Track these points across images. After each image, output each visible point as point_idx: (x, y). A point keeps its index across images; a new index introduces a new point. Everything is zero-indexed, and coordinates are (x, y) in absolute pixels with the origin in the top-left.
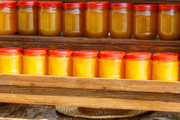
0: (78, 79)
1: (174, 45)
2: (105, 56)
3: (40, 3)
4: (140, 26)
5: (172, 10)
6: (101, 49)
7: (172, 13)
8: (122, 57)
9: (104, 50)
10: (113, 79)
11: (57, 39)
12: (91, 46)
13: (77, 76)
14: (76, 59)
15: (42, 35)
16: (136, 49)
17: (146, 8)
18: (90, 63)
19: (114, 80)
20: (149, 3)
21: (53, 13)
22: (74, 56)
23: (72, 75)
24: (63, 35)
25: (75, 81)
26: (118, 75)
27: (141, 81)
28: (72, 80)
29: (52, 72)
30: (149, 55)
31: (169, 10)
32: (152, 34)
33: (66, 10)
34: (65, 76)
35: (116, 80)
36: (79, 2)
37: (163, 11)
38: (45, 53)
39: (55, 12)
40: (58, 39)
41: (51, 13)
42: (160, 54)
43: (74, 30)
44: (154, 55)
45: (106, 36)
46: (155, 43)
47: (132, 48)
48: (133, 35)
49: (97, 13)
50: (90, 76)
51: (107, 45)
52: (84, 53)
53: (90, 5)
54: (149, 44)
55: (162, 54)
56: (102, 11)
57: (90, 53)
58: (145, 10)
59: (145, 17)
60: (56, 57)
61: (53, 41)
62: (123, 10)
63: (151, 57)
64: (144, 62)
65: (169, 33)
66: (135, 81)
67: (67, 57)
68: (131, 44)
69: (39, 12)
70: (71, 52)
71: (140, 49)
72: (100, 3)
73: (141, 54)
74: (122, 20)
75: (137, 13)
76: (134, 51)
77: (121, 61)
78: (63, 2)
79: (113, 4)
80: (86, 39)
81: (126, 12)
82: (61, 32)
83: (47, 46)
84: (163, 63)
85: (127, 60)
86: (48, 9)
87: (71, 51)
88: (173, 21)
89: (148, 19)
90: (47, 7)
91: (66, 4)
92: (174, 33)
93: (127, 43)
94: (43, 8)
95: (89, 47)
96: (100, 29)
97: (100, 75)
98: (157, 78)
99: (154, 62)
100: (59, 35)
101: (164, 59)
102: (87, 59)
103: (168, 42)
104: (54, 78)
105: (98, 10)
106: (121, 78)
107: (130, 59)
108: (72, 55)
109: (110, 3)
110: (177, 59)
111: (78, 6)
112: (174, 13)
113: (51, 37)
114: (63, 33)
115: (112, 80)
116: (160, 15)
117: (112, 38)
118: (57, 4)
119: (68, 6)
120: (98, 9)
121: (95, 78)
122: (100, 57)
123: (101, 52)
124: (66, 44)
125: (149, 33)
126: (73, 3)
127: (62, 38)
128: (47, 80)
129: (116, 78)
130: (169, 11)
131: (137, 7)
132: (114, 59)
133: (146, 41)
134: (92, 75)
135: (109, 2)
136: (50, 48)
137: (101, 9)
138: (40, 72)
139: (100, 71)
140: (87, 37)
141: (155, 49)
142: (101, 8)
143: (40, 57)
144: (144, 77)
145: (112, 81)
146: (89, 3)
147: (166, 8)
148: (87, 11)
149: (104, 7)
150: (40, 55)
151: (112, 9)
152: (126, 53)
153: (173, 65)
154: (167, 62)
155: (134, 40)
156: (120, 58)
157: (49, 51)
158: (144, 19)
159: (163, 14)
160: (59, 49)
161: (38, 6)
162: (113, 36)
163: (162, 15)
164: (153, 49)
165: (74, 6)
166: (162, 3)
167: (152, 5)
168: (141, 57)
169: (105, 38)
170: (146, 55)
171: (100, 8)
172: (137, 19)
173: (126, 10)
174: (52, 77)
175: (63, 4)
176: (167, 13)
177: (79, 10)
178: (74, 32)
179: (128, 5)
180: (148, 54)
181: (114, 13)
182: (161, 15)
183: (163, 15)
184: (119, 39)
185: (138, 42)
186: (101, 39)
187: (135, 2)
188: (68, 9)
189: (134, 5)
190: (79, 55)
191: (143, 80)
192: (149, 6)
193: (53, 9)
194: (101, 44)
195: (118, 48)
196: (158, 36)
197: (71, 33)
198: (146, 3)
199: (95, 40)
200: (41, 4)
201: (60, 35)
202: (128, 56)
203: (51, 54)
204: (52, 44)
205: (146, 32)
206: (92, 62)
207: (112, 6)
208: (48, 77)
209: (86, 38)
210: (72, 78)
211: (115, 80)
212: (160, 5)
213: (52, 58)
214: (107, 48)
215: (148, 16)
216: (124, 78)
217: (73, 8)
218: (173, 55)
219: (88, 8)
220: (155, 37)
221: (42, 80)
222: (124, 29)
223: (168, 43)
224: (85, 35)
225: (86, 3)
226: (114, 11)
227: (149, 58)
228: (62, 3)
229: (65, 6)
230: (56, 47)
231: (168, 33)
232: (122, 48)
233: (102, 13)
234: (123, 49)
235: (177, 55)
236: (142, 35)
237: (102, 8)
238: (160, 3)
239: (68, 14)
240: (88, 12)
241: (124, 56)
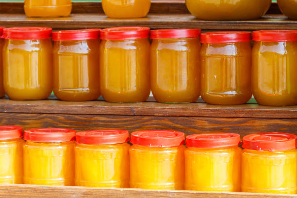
0: (84, 191)
1: (286, 115)
2: (143, 142)
3: (6, 31)
4: (215, 76)
5: (283, 43)
6: (134, 126)
7: (281, 48)
8: (179, 144)
9: (140, 128)
10: (159, 191)
11: (42, 106)
12: (114, 120)
13: (84, 186)
14: (81, 149)
15: (10, 99)
16: (207, 125)
17: (228, 39)
18: (111, 156)
19: (161, 192)
20: (233, 28)
21: (32, 51)
22: (77, 143)
23: (73, 183)
24: (56, 98)
25: (80, 195)
26: (169, 181)
27: (219, 194)
28: (74, 194)
29: (31, 175)
30: (235, 139)
31: (276, 43)
32: (240, 93)
33: (61, 46)
34: (59, 184)
35: (167, 192)
36: (87, 28)
37: (264, 46)
38: (18, 137)
39: (37, 49)
40: (44, 106)
41: (28, 52)
42: (259, 135)
43: (78, 88)
44: (246, 138)
45: (145, 99)
46: (248, 112)
47: (199, 124)
48: (200, 97)
49: (125, 50)
50: (111, 183)
51: (146, 118)
52: (99, 136)
53: (111, 33)
54: (234, 115)
55: (263, 136)
56: (135, 48)
57: (111, 137)
58: (226, 44)
59: (225, 59)
60: (40, 146)
61: (33, 110)
62: (179, 43)
63: (240, 143)
64: (224, 154)
65: (276, 92)
66: (207, 194)
67: (62, 143)
68: (197, 115)
69: (4, 50)
70: (71, 134)
71: (216, 126)
72: (131, 30)
73: (217, 137)
74: (176, 65)
75: (209, 51)
76: (203, 130)
77: (175, 151)
78: (53, 29)
79: (158, 30)
80: (101, 107)
81: (184, 49)
82: (51, 92)
83: (20, 121)
84: (264, 156)
85: (190, 150)
86: (24, 43)
87: (72, 131)
88: (284, 66)
89: (233, 64)
90: (22, 41)
91: (60, 32)
92: (286, 91)
93: (187, 113)
94: (12, 43)
95: (109, 121)
96: (132, 85)
97: (133, 182)
98: (253, 188)
99: (245, 153)
100: (46, 98)
101: (266, 148)
102: (104, 148)
103: (274, 109)
104: (35, 190)
105: (128, 45)
106: (177, 188)
107: (195, 148)
108: (74, 139)
109: (151, 29)
110: (295, 148)
111: (86, 37)
112: (287, 48)
113: (29, 102)
114: (55, 94)
115: (157, 192)
116: (258, 55)
117: (157, 102)
118: (42, 32)
119: (64, 36)
120: (127, 43)
121: (122, 189)
122: (131, 145)
123: (133, 134)
124: (61, 117)
125: (234, 93)
126: (73, 31)
127: (54, 103)
128: (22, 195)
129: (167, 188)
130: (275, 46)
131: (207, 36)
132: (160, 149)
133: (228, 108)
134: (115, 182)
135: (149, 28)
136: (27, 126)
137: (134, 42)
138: (7, 177)
139: (133, 173)
140: (105, 100)
141: (246, 126)
142: (133, 40)
143: (6, 146)
144: (224, 186)
145: (158, 195)
146: (109, 30)
147: (269, 38)
148: (104, 47)
149: (140, 38)
150: (7, 141)
151: (157, 43)
152: (187, 134)
153: (286, 160)
154: (273, 153)
155: (202, 106)
156: (174, 145)
157: (25, 132)
158: (223, 61)
159: (263, 52)
160: (46, 127)
161: (2, 37)
162: (158, 100)
163: (261, 53)
164: (243, 124)
165: (76, 37)
166: (261, 28)
167: (243, 32)
168: (218, 144)
169: (141, 103)
170: (229, 138)
171: (132, 41)
172: (208, 62)
173: (185, 43)
174: (31, 188)
175: (54, 32)
176: (272, 49)
177: (88, 45)
178: (78, 91)
179: (189, 33)
180: (232, 136)
181: (161, 51)
182: (260, 54)
183: (264, 54)
184: (172, 105)
185: (211, 110)
186: (133, 106)
187: (205, 28)
188: (64, 44)
189: (202, 34)
190: (88, 141)
191: (224, 192)
192: (233, 36)
193: (32, 43)
194: (134, 115)
195: (170, 123)
196: (253, 97)
197: (72, 92)
198: (228, 28)
199: (119, 108)
200: (9, 34)
201: (49, 98)
202: (190, 140)
203: (28, 138)
204: (32, 117)
205: (229, 91)
206: (114, 154)
207: (155, 35)
208: (22, 188)
209: (103, 103)
210: (73, 189)
211: (164, 192)
212: (257, 32)
213: (32, 147)
214: (147, 125)
215: (232, 57)
216: (184, 188)
217: (74, 41)
218: (286, 139)
219: (106, 41)
220: (248, 101)
221: (12, 194)
222: (183, 84)
223: (275, 112)
224: (101, 96)
225: (101, 30)
226: (159, 47)
227: (234, 145)
228: (51, 31)
229: (59, 37)
230: (40, 123)
231: (274, 90)
232: (177, 124)
233: (134, 50)
234: (182, 127)
235: (293, 138)
236: (219, 95)
237: (136, 40)
238: (256, 28)
239: (65, 54)
240: (106, 49)
241: (181, 141)
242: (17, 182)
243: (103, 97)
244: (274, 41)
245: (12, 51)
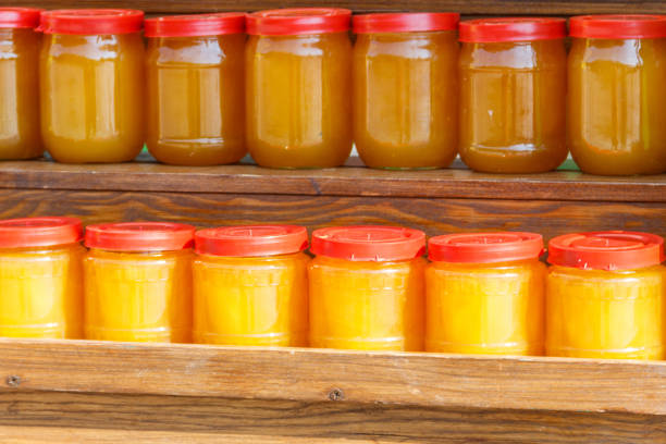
0: (213, 354)
1: (641, 195)
2: (338, 251)
3: (47, 17)
4: (491, 113)
5: (633, 42)
6: (320, 217)
7: (630, 53)
8: (413, 256)
9: (330, 222)
10: (371, 353)
11: (124, 175)
12: (277, 204)
13: (212, 343)
14: (206, 265)
15: (56, 160)
16: (473, 215)
17: (517, 34)
18: (271, 281)
19: (376, 357)
20: (528, 11)
21: (102, 60)
22: (198, 252)
23: (189, 337)
24: (153, 159)
25: (202, 363)
26: (392, 333)
27: (499, 360)
28: (191, 360)
29: (100, 321)
30: (530, 246)
31: (619, 42)
32: (543, 148)
33: (163, 50)
34: (160, 339)
35: (388, 357)
36: (219, 12)
37: (593, 48)
38: (72, 240)
39: (112, 55)
40: (126, 175)
41: (93, 63)
42: (583, 237)
43: (199, 137)
44: (555, 243)
45: (340, 161)
46: (560, 188)
47: (457, 213)
48: (458, 156)
49: (299, 58)
50: (269, 338)
51: (343, 201)
52: (245, 237)
53: (269, 22)
54: (530, 195)
55: (592, 239)
56: (319, 52)
57: (270, 239)
58: (512, 45)
59: (510, 75)
60: (119, 258)
61: (104, 183)
62: (414, 42)
63: (542, 253)
64: (508, 275)
65: (619, 145)
66: (472, 360)
67: (167, 254)
68: (451, 194)
69: (42, 56)
70: (186, 235)
71: (492, 218)
72: (310, 15)
73: (494, 240)
74: (408, 88)
75: (478, 58)
76: (463, 225)
77: (406, 270)
78: (148, 13)
79: (369, 16)
80: (249, 177)
81: (425, 54)
82: (142, 147)
83: (77, 207)
84: (594, 279)
85: (436, 267)
86: (83, 42)
87: (187, 228)
88: (636, 91)
89: (528, 85)
90: (80, 37)
91: (161, 19)
92: (641, 143)
93: (431, 190)
94: (58, 42)
95: (263, 209)
96: (314, 131)
97: (315, 336)
98: (569, 348)
99: (553, 274)
100: (131, 159)
101: (599, 263)
102: (255, 263)
103: (616, 182)
104: (109, 352)
105: (305, 45)
106: (408, 349)
107: (448, 264)
108: (191, 244)
109: (354, 13)
110: (659, 263)
111: (216, 30)
112: (642, 53)
113: (95, 166)
114: (150, 151)
115: (367, 356)
116: (580, 65)
117: (367, 167)
118: (122, 19)
119: (168, 28)
120: (304, 41)
121: (293, 350)
122: (313, 256)
123: (316, 235)
124: (163, 200)
125: (530, 147)
126: (187, 18)
127: (147, 170)
128: (81, 361)
129: (388, 349)
130: (617, 48)
131: (473, 28)
132: (375, 265)
133: (517, 180)
134: (277, 334)
135: (349, 12)
136: (91, 218)
137: (317, 40)
138: (50, 325)
139: (317, 318)
140: (257, 164)
141: (556, 217)
142: (315, 36)
143: (48, 259)
144: (509, 345)
145: (369, 362)
146: (265, 14)
147: (604, 31)
148: (254, 52)
149: (331, 31)
150: (50, 248)
151: (367, 42)
152: (430, 234)
153: (640, 289)
154: (614, 275)
155: (463, 176)
156: (400, 258)
157: (87, 231)
158: (508, 80)
159: (591, 61)
160: (132, 221)
161: (39, 29)
162: (369, 162)
163: (587, 64)
164: (550, 214)
165: (195, 30)
166: (587, 10)
167: (542, 20)
168: (495, 256)
169: (333, 170)
170: (520, 242)
171: (313, 37)
172: (475, 80)
173: (425, 43)
174: (100, 348)
175: (149, 19)
176: (611, 55)
177: (221, 45)
178: (200, 144)
179: (435, 21)
180: (525, 239)
181: (376, 60)
182: (584, 66)
183: (593, 66)
184: (398, 174)
185: (482, 185)
186: (316, 176)
187: (468, 10)
188: (173, 44)
189: (462, 23)
190: (221, 249)
191: (508, 357)
192: (527, 27)
193: (102, 43)
194: (318, 195)
195: (394, 212)
196: (570, 157)
197: (187, 147)
198: (516, 10)
199: (288, 179)
200: (52, 23)
201: (138, 159)
202: (438, 247)
203: (95, 243)
204: (102, 198)
205: (518, 143)
206: (277, 277)
207: (363, 27)
208: (82, 348)
209: (253, 168)
210: (189, 350)
211: (382, 357)
212: (579, 19)
213: (102, 261)
214: (346, 215)
215: (527, 71)
216: (423, 348)
217: (192, 38)
218: (641, 245)
219: (258, 38)
220: (558, 165)
221: (60, 361)
222: (422, 130)
223: (617, 188)
224: (248, 156)
225: (248, 15)
226: (372, 50)
227: (531, 256)
228: (142, 17)
229: (158, 31)
230: (121, 212)
231: (615, 143)
232: (410, 213)
233: (319, 57)
234: (419, 219)
235: (656, 242)
236: (498, 153)
237: (321, 36)
238: (577, 11)
239: (171, 65)
240: (259, 56)
241: (418, 249)
242: (71, 335)
243: (253, 156)
244: (615, 38)
245: (59, 59)
